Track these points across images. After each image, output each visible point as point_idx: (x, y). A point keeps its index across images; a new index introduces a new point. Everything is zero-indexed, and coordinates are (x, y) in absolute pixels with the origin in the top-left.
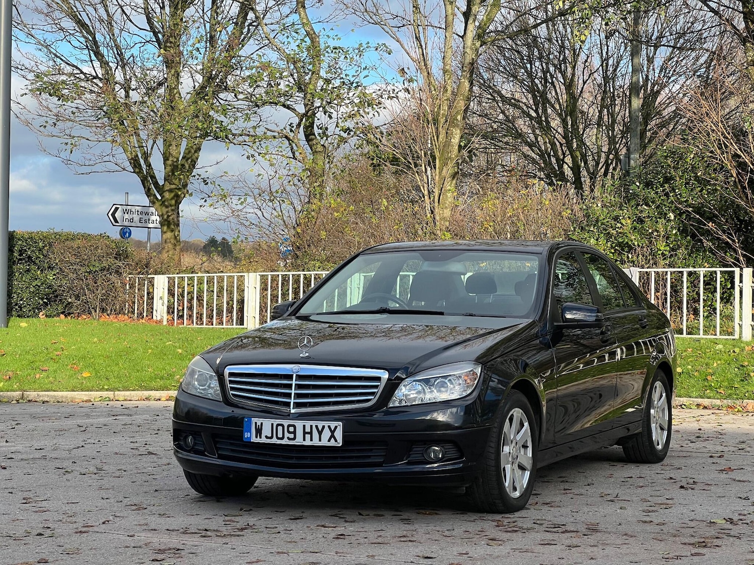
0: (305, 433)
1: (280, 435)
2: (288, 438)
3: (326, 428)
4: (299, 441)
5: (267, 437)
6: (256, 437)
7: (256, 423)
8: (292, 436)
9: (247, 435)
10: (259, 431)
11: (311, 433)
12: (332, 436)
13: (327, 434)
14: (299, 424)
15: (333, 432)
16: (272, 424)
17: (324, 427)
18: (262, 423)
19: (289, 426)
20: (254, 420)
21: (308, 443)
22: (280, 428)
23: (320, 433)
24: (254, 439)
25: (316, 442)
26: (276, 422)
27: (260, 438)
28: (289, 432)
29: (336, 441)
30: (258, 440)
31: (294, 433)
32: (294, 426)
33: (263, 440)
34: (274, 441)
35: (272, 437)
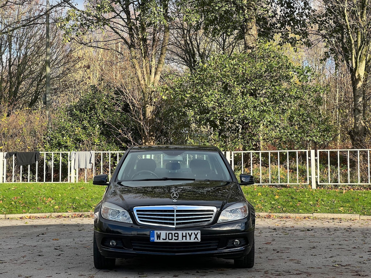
0: (183, 236)
1: (170, 238)
2: (175, 239)
3: (193, 234)
4: (180, 240)
5: (163, 239)
6: (157, 239)
7: (157, 233)
8: (176, 238)
9: (152, 239)
10: (159, 237)
11: (186, 236)
12: (196, 237)
13: (193, 236)
14: (180, 233)
15: (196, 235)
16: (166, 233)
17: (192, 233)
18: (160, 233)
19: (175, 234)
20: (156, 232)
21: (184, 240)
22: (170, 235)
23: (190, 236)
24: (156, 240)
25: (188, 240)
26: (168, 232)
27: (160, 239)
28: (175, 236)
29: (198, 239)
30: (159, 241)
31: (178, 236)
32: (178, 234)
33: (161, 241)
34: (167, 240)
35: (166, 239)
